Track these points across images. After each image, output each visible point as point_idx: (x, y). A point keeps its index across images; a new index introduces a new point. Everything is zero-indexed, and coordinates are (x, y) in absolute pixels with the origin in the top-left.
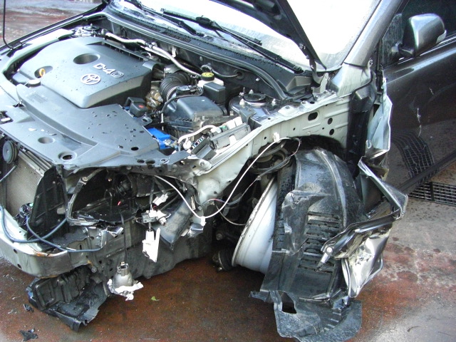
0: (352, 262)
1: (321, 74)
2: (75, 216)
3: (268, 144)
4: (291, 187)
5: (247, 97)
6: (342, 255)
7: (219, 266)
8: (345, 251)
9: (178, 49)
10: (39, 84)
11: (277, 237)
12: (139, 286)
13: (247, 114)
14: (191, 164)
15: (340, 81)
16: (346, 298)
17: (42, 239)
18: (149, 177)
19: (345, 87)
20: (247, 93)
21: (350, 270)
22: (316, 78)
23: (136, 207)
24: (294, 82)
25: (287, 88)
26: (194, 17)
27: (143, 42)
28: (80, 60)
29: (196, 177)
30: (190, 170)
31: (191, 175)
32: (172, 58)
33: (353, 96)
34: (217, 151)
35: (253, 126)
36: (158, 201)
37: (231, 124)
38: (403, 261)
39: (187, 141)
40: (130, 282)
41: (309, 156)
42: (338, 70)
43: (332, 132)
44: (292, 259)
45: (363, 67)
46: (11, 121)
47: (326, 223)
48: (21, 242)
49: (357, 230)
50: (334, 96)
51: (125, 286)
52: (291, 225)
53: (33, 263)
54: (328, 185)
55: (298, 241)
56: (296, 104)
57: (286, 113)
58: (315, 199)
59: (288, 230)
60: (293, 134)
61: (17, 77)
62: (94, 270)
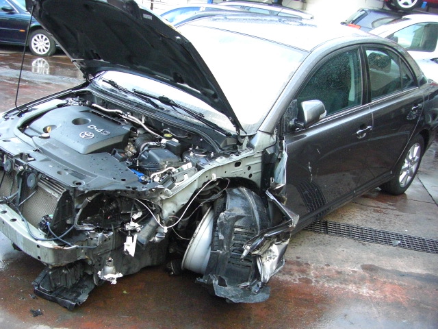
0: (264, 260)
1: (244, 137)
2: (80, 223)
3: (209, 181)
4: (223, 209)
5: (195, 151)
6: (256, 252)
7: (171, 271)
8: (258, 249)
9: (147, 118)
10: (48, 137)
11: (214, 243)
12: (121, 275)
13: (195, 161)
14: (159, 191)
15: (256, 142)
16: (260, 283)
17: (59, 238)
18: (131, 200)
19: (259, 146)
20: (194, 148)
21: (263, 264)
22: (240, 140)
23: (120, 220)
24: (226, 142)
25: (221, 146)
26: (158, 96)
27: (121, 112)
28: (76, 122)
29: (162, 200)
30: (158, 196)
31: (159, 198)
32: (142, 123)
33: (264, 152)
34: (176, 184)
35: (199, 168)
36: (136, 216)
37: (185, 167)
38: (303, 272)
39: (156, 177)
40: (114, 272)
41: (235, 191)
42: (254, 135)
43: (250, 176)
44: (224, 257)
45: (271, 134)
46: (34, 160)
47: (246, 233)
48: (43, 240)
49: (266, 235)
50: (252, 151)
51: (111, 274)
52: (223, 234)
53: (50, 254)
54: (248, 209)
55: (228, 245)
56: (227, 156)
57: (220, 161)
58: (238, 218)
59: (221, 237)
60: (225, 175)
61: (28, 131)
62: (90, 262)
